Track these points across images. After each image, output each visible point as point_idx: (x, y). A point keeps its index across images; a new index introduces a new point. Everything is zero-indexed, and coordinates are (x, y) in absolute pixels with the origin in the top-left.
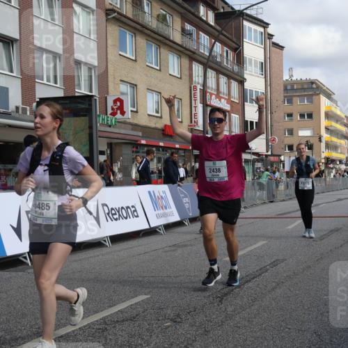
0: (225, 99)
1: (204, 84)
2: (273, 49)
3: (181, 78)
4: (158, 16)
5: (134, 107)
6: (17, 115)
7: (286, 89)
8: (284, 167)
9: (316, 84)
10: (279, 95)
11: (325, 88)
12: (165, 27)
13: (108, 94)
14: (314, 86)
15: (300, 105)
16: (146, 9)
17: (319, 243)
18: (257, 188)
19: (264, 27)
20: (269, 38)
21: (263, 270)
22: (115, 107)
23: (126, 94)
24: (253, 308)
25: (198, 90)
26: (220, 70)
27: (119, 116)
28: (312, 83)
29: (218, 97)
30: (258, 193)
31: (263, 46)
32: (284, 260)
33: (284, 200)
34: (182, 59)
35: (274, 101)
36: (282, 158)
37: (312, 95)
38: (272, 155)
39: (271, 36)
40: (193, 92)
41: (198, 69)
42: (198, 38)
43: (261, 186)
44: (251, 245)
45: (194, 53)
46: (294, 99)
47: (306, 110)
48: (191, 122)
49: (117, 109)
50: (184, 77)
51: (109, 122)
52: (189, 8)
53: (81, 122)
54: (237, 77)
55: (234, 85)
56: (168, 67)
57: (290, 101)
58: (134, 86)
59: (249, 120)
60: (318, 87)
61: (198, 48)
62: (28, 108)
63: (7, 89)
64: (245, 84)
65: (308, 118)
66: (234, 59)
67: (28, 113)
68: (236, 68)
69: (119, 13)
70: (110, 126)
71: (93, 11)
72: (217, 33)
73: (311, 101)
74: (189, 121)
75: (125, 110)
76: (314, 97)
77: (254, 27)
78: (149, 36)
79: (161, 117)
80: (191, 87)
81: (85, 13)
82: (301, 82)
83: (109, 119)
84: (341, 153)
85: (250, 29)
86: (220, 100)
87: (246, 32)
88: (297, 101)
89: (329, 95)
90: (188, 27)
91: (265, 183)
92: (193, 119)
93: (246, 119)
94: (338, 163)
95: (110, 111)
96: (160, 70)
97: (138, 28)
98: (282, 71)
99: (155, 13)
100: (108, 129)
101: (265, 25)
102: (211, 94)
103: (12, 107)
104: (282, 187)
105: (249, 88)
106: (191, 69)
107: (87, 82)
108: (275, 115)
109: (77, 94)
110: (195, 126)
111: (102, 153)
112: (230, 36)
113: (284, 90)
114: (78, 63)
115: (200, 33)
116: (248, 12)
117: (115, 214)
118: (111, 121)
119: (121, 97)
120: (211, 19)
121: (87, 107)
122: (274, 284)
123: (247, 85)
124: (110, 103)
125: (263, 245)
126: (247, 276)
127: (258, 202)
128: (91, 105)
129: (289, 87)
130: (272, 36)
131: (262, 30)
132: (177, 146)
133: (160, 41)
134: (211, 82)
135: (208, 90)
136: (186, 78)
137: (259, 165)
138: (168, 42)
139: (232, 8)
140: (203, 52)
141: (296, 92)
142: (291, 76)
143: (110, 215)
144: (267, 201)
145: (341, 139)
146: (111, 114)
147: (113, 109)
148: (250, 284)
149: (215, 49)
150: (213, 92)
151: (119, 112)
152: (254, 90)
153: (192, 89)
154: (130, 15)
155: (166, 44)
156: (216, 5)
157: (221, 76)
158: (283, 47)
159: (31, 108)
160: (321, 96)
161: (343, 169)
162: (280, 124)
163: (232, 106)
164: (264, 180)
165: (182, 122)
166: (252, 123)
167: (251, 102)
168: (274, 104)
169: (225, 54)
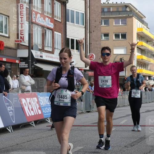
0: (49, 18)
1: (31, 3)
7: (103, 11)
9: (130, 8)
10: (97, 16)
11: (137, 12)
14: (128, 9)
15: (115, 26)
17: (129, 148)
25: (25, 8)
28: (126, 6)
35: (93, 22)
37: (126, 17)
38: (90, 70)
40: (19, 10)
46: (110, 20)
47: (121, 31)
48: (18, 38)
55: (58, 5)
57: (106, 23)
59: (70, 38)
60: (131, 11)
64: (67, 4)
65: (122, 38)
73: (125, 23)
74: (16, 36)
76: (128, 20)
80: (18, 6)
82: (117, 6)
84: (150, 70)
86: (44, 19)
88: (113, 22)
89: (141, 19)
92: (20, 36)
93: (67, 37)
94: (147, 78)
102: (37, 13)
105: (70, 9)
108: (94, 34)
110: (21, 41)
113: (102, 12)
123: (69, 6)
129: (106, 10)
132: (4, 60)
134: (37, 2)
135: (34, 9)
141: (112, 15)
145: (150, 57)
150: (38, 11)
152: (75, 11)
160: (134, 18)
161: (151, 85)
162: (97, 43)
163: (55, 25)
165: (9, 37)
166: (73, 40)
167: (72, 21)
168: (93, 25)
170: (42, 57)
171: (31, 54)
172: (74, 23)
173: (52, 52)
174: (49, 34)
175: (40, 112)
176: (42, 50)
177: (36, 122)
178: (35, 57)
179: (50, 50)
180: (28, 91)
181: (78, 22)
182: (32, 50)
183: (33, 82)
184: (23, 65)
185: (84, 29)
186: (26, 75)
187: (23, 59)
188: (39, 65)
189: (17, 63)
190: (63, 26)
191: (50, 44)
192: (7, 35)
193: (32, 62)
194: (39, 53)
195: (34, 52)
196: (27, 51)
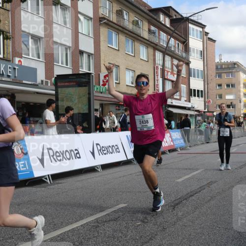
2: (209, 42)
3: (148, 61)
5: (117, 80)
6: (42, 86)
7: (217, 68)
9: (237, 65)
10: (212, 72)
11: (243, 67)
13: (100, 72)
14: (236, 66)
15: (226, 79)
16: (126, 17)
19: (203, 28)
20: (206, 35)
22: (105, 80)
25: (159, 69)
26: (173, 56)
28: (235, 64)
29: (173, 73)
31: (202, 40)
33: (216, 142)
34: (149, 49)
35: (209, 76)
37: (234, 72)
38: (208, 112)
40: (156, 70)
41: (159, 56)
45: (156, 45)
46: (223, 74)
47: (231, 82)
48: (155, 90)
49: (106, 82)
51: (101, 90)
54: (185, 61)
56: (139, 54)
57: (220, 76)
58: (117, 66)
59: (193, 89)
60: (239, 67)
61: (159, 42)
62: (49, 81)
63: (36, 69)
65: (232, 87)
66: (183, 49)
68: (184, 55)
69: (107, 20)
70: (101, 93)
71: (91, 18)
72: (171, 32)
73: (234, 76)
74: (153, 89)
76: (236, 73)
77: (196, 27)
80: (154, 67)
81: (86, 21)
82: (227, 64)
83: (101, 88)
85: (193, 30)
86: (174, 76)
87: (191, 32)
88: (224, 76)
90: (153, 28)
91: (203, 130)
92: (156, 88)
93: (191, 88)
95: (101, 83)
96: (134, 56)
98: (215, 57)
99: (132, 19)
100: (100, 95)
101: (203, 26)
102: (168, 72)
103: (39, 81)
105: (192, 68)
106: (154, 55)
107: (87, 65)
108: (210, 85)
109: (80, 73)
111: (96, 110)
112: (180, 34)
114: (82, 53)
115: (161, 32)
117: (105, 150)
118: (103, 89)
120: (167, 22)
121: (87, 80)
122: (209, 198)
123: (191, 66)
126: (191, 192)
127: (199, 143)
128: (89, 79)
129: (219, 67)
131: (201, 30)
133: (134, 37)
134: (168, 64)
135: (166, 69)
136: (151, 61)
137: (199, 118)
138: (139, 38)
139: (181, 16)
140: (162, 44)
141: (224, 70)
142: (221, 60)
143: (102, 151)
146: (102, 85)
147: (103, 82)
148: (193, 198)
149: (170, 42)
150: (169, 70)
152: (196, 69)
153: (155, 68)
154: (115, 21)
155: (138, 40)
156: (171, 14)
157: (174, 60)
158: (215, 41)
159: (51, 82)
160: (240, 72)
162: (213, 91)
164: (203, 128)
166: (195, 90)
167: (194, 77)
168: (210, 78)
169: (177, 46)
170: (172, 103)
172: (195, 77)
173: (180, 100)
176: (172, 98)
177: (170, 151)
179: (178, 98)
181: (198, 77)
185: (203, 82)
188: (171, 109)
190: (187, 80)
193: (165, 107)
194: (171, 100)
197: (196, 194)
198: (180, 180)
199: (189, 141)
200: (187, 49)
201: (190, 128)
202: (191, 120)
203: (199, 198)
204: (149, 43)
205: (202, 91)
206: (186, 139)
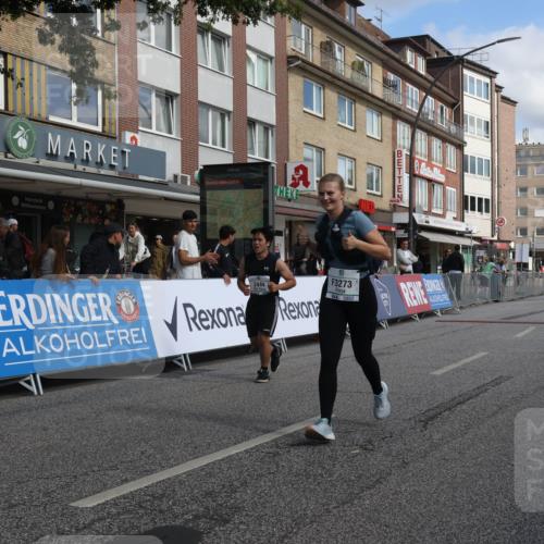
0: (438, 167)
1: (412, 149)
2: (502, 104)
3: (381, 141)
4: (353, 63)
6: (174, 185)
8: (514, 257)
10: (509, 164)
12: (362, 77)
13: (288, 160)
15: (537, 177)
16: (338, 55)
18: (478, 282)
19: (491, 77)
20: (497, 91)
21: (482, 389)
22: (297, 177)
23: (311, 160)
24: (466, 436)
25: (404, 157)
26: (432, 132)
27: (301, 187)
29: (430, 165)
30: (479, 290)
31: (489, 101)
32: (509, 378)
33: (513, 300)
34: (384, 117)
35: (503, 171)
36: (512, 245)
38: (499, 240)
39: (499, 88)
40: (397, 159)
41: (403, 130)
42: (404, 91)
43: (483, 281)
44: (467, 357)
45: (399, 109)
46: (530, 168)
48: (394, 196)
49: (300, 179)
50: (385, 139)
51: (289, 195)
52: (393, 53)
53: (254, 195)
54: (455, 140)
55: (451, 150)
56: (365, 127)
58: (321, 150)
59: (470, 195)
61: (405, 104)
62: (189, 177)
63: (164, 154)
64: (465, 148)
66: (450, 117)
67: (189, 183)
68: (453, 129)
69: (303, 61)
70: (289, 200)
71: (271, 58)
72: (429, 85)
74: (391, 194)
75: (309, 180)
77: (477, 77)
78: (341, 88)
79: (355, 190)
80: (394, 153)
81: (261, 62)
82: (538, 148)
83: (289, 191)
85: (472, 79)
86: (432, 169)
87: (467, 83)
88: (533, 171)
90: (391, 77)
91: (488, 277)
92: (397, 193)
93: (466, 194)
95: (290, 181)
96: (355, 130)
97: (327, 79)
98: (514, 133)
99: (350, 60)
100: (287, 204)
101: (491, 74)
102: (420, 162)
103: (169, 176)
104: (511, 283)
105: (469, 154)
106: (394, 129)
107: (262, 145)
108: (503, 189)
109: (249, 161)
110: (398, 201)
111: (279, 233)
112: (445, 88)
113: (517, 157)
114: (252, 123)
115: (408, 84)
116: (469, 58)
117: (294, 311)
118: (292, 193)
119: (306, 164)
120: (420, 66)
121: (261, 175)
122: (495, 408)
123: (467, 151)
124: (291, 171)
125: (483, 357)
127: (478, 301)
128: (266, 174)
130: (501, 88)
131: (488, 80)
133: (355, 95)
134: (421, 146)
135: (417, 156)
136: (388, 141)
137: (481, 253)
138: (365, 95)
139: (449, 53)
140: (410, 107)
141: (532, 160)
142: (526, 139)
143: (287, 312)
144: (490, 300)
146: (292, 185)
147: (293, 178)
148: (464, 407)
150: (423, 158)
151: (301, 182)
152: (477, 156)
153: (395, 155)
154: (317, 63)
155: (363, 99)
156: (427, 50)
157: (433, 138)
158: (516, 103)
159: (192, 177)
162: (511, 201)
163: (447, 178)
164: (488, 272)
165: (381, 196)
166: (473, 199)
167: (473, 172)
168: (503, 176)
169: (439, 111)
170: (427, 222)
171: (412, 219)
172: (475, 173)
173: (443, 216)
174: (438, 190)
175: (426, 302)
176: (428, 213)
177: (421, 315)
178: (418, 222)
179: (440, 212)
180: (409, 272)
181: (481, 173)
182: (414, 214)
183: (416, 259)
184: (401, 234)
185: (489, 183)
186: (403, 249)
187: (401, 226)
188: (424, 234)
189: (391, 232)
190: (458, 178)
191: (440, 204)
192: (379, 193)
193: (414, 230)
194: (424, 217)
195: (415, 215)
196: (407, 215)
197: (468, 400)
198: (438, 373)
199: (459, 297)
200: (458, 117)
201: (463, 271)
202: (465, 256)
203: (474, 407)
204: (383, 105)
205: (487, 200)
206: (454, 293)
